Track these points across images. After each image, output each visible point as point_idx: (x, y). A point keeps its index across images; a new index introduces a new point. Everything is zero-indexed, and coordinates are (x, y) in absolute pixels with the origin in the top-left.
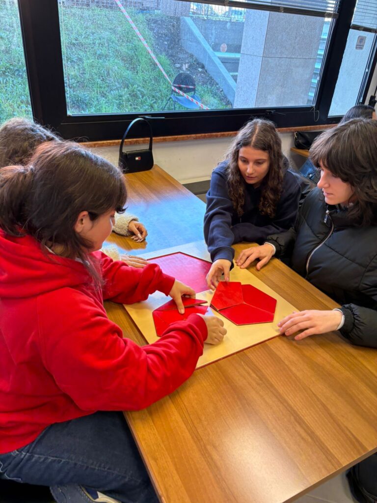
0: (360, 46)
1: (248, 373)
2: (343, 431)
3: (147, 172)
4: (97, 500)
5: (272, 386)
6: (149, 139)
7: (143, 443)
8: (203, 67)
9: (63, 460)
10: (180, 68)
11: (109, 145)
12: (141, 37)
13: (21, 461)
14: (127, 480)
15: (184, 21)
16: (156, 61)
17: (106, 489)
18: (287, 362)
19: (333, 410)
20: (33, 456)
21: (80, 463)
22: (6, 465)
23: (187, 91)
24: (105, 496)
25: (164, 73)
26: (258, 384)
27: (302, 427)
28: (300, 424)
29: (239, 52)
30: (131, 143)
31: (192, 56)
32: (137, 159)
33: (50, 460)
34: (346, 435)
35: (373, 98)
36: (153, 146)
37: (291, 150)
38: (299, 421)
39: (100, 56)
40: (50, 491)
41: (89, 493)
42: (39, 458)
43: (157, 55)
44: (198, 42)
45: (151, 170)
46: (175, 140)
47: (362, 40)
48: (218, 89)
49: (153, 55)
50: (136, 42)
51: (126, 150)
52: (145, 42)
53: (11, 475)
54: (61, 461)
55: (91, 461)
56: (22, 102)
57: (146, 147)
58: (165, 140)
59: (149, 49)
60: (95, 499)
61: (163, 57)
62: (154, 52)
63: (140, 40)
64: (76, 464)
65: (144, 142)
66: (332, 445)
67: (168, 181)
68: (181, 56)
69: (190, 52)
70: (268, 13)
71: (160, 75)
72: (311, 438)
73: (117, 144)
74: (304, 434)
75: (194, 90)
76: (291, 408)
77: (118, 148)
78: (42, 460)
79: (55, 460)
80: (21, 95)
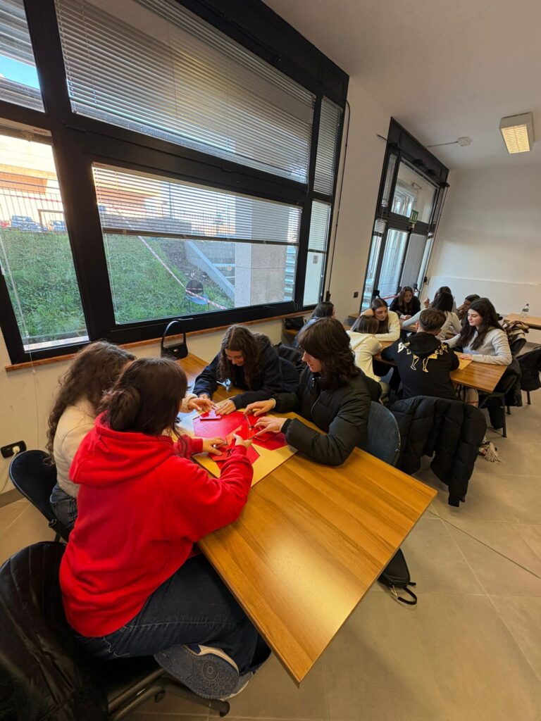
0: (315, 262)
1: (301, 509)
2: (375, 537)
3: (183, 359)
4: (201, 654)
5: (320, 515)
6: (183, 334)
7: (239, 592)
8: (206, 274)
9: (168, 624)
10: (190, 276)
11: (152, 343)
12: (157, 256)
13: (129, 636)
14: (223, 626)
15: (188, 244)
16: (172, 273)
17: (207, 640)
18: (325, 494)
19: (365, 524)
20: (141, 627)
21: (182, 623)
22: (114, 645)
23: (197, 292)
24: (206, 647)
25: (178, 280)
26: (310, 516)
27: (349, 543)
28: (346, 540)
29: (234, 263)
30: (169, 340)
31: (196, 267)
32: (175, 351)
33: (156, 627)
34: (379, 540)
35: (328, 292)
36: (187, 339)
37: (283, 331)
38: (346, 538)
39: (126, 271)
40: (154, 659)
41: (191, 649)
42: (147, 627)
43: (170, 268)
44: (200, 258)
45: (187, 358)
46: (202, 333)
47: (316, 258)
48: (219, 289)
49: (168, 268)
50: (153, 260)
51: (165, 345)
52: (160, 260)
53: (120, 653)
54: (166, 625)
55: (192, 618)
56: (61, 311)
57: (180, 341)
58: (194, 334)
59: (164, 264)
60: (198, 653)
61: (175, 269)
62: (168, 266)
63: (156, 259)
64: (179, 624)
65: (178, 338)
66: (372, 551)
67: (201, 364)
68: (189, 267)
69: (195, 264)
70: (251, 244)
71: (175, 282)
72: (357, 549)
73: (158, 341)
74: (352, 548)
75: (202, 291)
76: (338, 530)
77: (160, 344)
78: (149, 628)
79: (160, 625)
80: (60, 305)
